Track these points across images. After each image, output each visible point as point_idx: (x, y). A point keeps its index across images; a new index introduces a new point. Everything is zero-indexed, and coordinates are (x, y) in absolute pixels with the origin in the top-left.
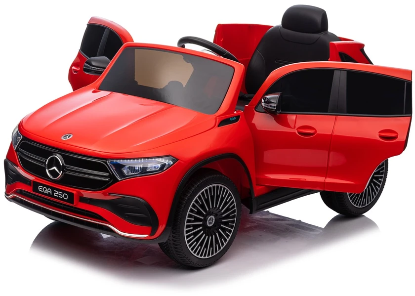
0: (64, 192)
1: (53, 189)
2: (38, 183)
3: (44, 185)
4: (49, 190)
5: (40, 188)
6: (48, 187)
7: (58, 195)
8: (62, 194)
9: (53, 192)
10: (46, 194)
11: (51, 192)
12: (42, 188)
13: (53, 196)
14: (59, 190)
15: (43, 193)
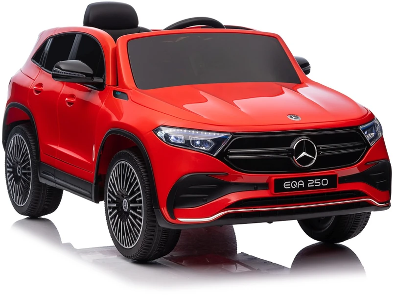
0: (321, 177)
1: (306, 180)
2: (283, 179)
3: (291, 180)
4: (301, 183)
5: (286, 185)
6: (297, 180)
7: (314, 184)
8: (320, 181)
9: (306, 184)
10: (296, 189)
11: (303, 184)
12: (290, 184)
13: (306, 187)
14: (314, 178)
15: (292, 189)
